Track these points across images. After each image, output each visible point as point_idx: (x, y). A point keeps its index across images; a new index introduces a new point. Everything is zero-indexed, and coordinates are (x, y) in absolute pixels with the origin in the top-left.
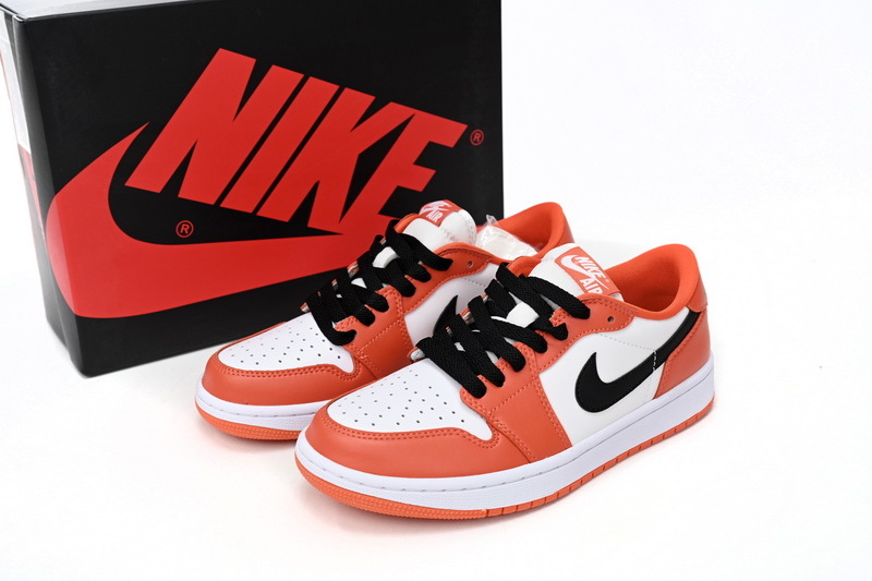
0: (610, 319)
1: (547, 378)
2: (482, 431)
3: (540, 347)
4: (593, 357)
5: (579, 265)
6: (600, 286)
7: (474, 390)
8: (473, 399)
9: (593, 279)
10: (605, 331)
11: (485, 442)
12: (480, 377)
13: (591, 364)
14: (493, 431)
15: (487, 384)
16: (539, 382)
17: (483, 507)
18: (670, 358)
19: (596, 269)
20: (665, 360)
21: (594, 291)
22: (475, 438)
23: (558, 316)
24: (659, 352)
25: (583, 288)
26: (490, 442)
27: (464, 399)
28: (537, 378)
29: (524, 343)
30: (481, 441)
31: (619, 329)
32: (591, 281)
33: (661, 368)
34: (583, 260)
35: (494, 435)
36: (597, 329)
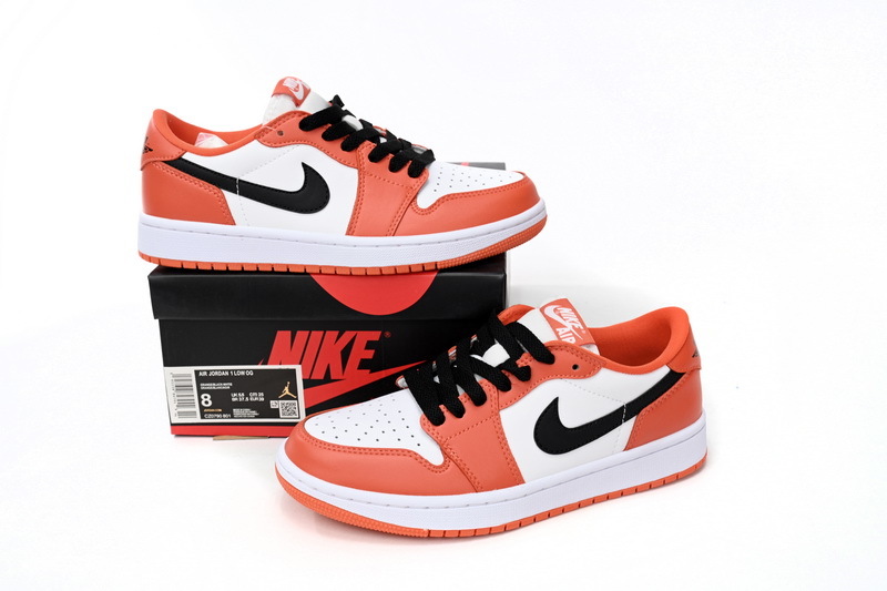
0: (575, 367)
1: (507, 416)
2: (435, 456)
3: (504, 386)
4: (556, 401)
5: (560, 315)
6: (574, 335)
7: (435, 418)
8: (432, 427)
9: (570, 328)
10: (570, 377)
11: (435, 467)
12: (442, 407)
13: (553, 408)
14: (445, 458)
15: (447, 414)
16: (499, 419)
17: (426, 527)
18: (643, 412)
19: (576, 320)
20: (637, 413)
21: (567, 340)
22: (426, 461)
23: (525, 360)
24: (630, 405)
25: (558, 336)
26: (440, 467)
27: (423, 425)
28: (498, 414)
29: (490, 381)
30: (431, 465)
31: (585, 377)
32: (566, 330)
33: (632, 421)
34: (565, 311)
35: (445, 461)
36: (562, 375)
